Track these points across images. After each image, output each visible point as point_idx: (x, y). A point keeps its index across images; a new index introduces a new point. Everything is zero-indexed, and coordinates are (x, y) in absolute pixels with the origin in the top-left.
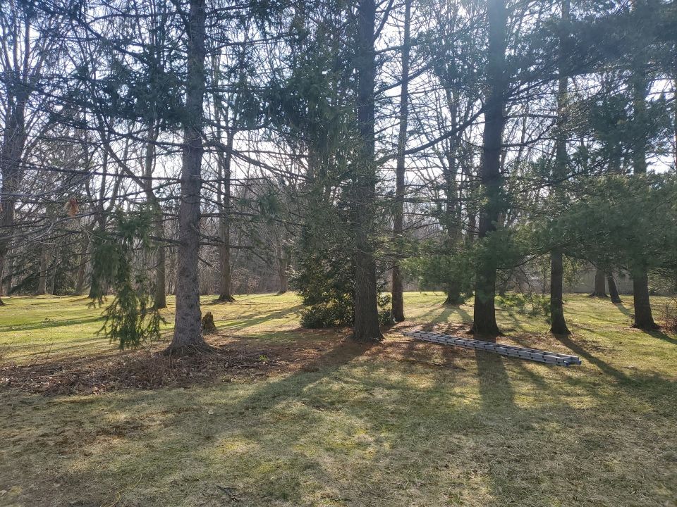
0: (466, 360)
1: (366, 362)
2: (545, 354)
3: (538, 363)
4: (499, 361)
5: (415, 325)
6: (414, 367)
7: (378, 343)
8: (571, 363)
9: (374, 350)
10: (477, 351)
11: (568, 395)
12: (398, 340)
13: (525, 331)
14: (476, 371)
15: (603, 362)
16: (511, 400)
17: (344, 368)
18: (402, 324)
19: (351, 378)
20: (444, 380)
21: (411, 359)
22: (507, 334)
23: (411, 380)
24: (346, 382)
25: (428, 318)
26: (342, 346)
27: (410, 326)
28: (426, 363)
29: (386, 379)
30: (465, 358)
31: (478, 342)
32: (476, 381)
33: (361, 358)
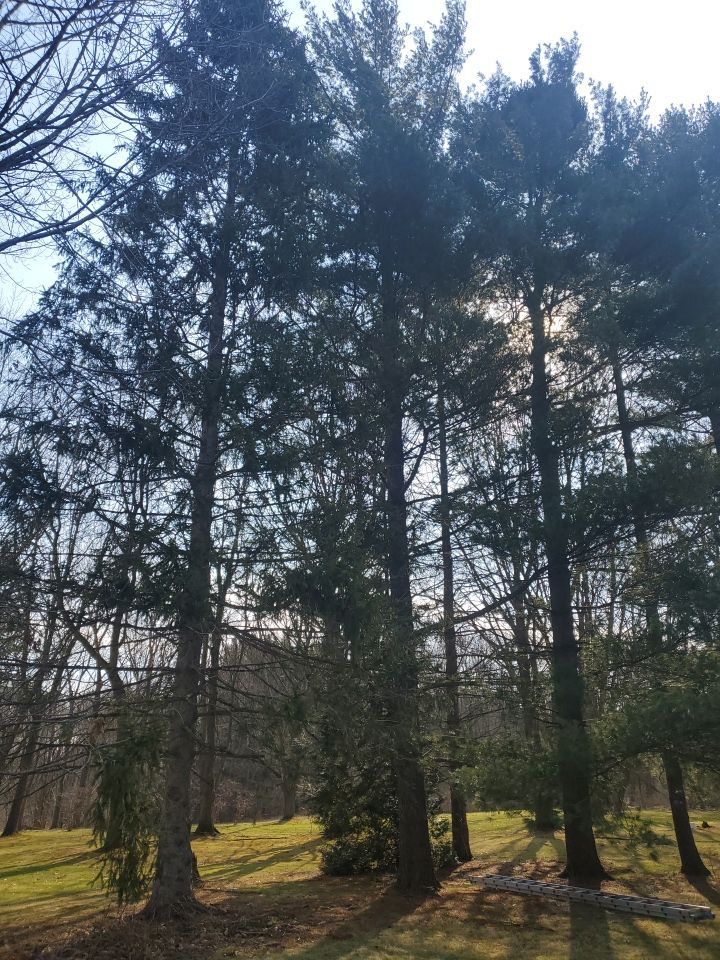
0: (557, 918)
1: (417, 924)
2: (666, 904)
3: (656, 919)
4: (603, 918)
5: (488, 867)
6: (483, 929)
7: (434, 895)
8: (700, 918)
9: (428, 904)
10: (573, 904)
12: (462, 890)
13: (646, 873)
14: (569, 933)
17: (387, 933)
18: (468, 865)
19: (397, 946)
20: (524, 945)
21: (480, 917)
22: (619, 877)
23: (479, 947)
24: (391, 953)
25: (507, 854)
26: (382, 901)
27: (479, 868)
28: (501, 923)
29: (445, 948)
30: (554, 914)
31: (574, 890)
32: (566, 947)
33: (411, 919)
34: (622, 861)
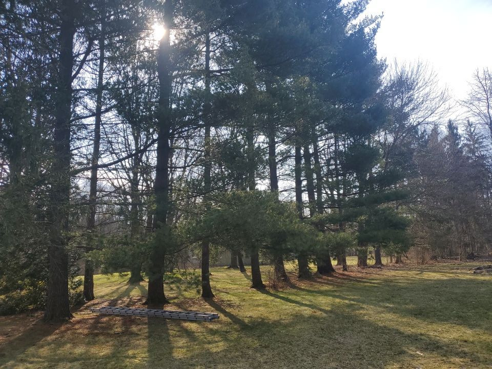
0: (141, 326)
1: (53, 341)
2: (197, 314)
3: (192, 321)
4: (165, 324)
5: (103, 302)
6: (97, 339)
7: (68, 322)
8: (214, 319)
9: (63, 328)
10: (150, 318)
11: (209, 343)
12: (86, 317)
13: (185, 298)
14: (147, 334)
15: (233, 315)
16: (171, 353)
17: (31, 350)
18: (92, 302)
19: (37, 358)
20: (121, 345)
21: (96, 331)
22: (172, 301)
23: (94, 350)
24: (31, 363)
25: (114, 295)
26: (32, 329)
27: (98, 303)
28: (108, 334)
29: (70, 353)
30: (139, 325)
31: (150, 311)
32: (145, 343)
33: (49, 338)
34: (173, 293)
